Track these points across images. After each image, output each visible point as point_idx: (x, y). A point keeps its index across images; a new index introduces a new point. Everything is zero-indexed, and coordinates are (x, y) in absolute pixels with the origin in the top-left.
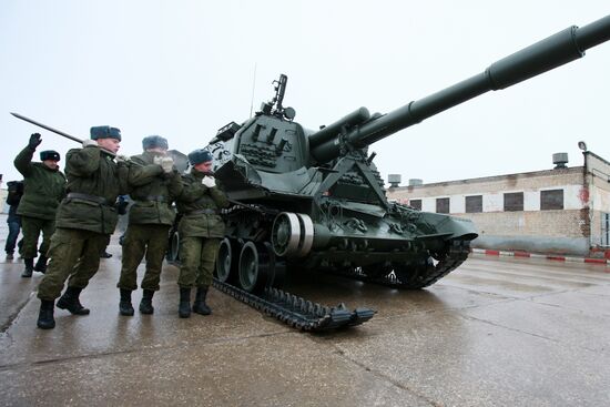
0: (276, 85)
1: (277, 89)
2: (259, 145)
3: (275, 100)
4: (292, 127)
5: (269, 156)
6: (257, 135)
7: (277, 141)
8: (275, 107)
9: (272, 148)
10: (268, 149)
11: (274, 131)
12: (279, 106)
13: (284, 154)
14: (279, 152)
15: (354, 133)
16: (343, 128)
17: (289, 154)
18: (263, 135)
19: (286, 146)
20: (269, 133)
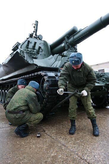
0: (34, 25)
1: (34, 27)
2: (29, 50)
3: (34, 32)
4: (42, 42)
5: (34, 54)
6: (28, 46)
7: (37, 48)
8: (34, 35)
9: (35, 51)
10: (33, 51)
11: (35, 43)
12: (36, 35)
13: (40, 53)
14: (38, 52)
15: (71, 39)
16: (66, 38)
17: (42, 53)
18: (31, 46)
19: (40, 50)
20: (33, 45)
